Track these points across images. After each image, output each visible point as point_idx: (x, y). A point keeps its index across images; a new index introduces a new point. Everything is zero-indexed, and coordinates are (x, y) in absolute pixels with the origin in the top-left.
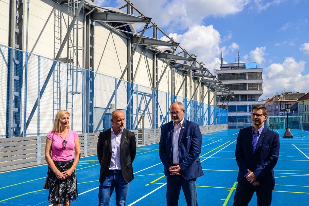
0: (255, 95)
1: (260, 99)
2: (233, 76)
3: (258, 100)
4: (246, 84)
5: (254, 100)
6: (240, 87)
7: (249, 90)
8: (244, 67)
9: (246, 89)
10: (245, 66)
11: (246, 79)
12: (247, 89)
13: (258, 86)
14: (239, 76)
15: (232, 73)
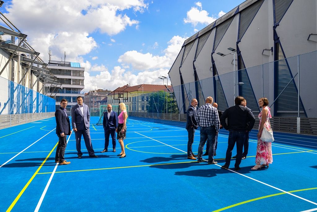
0: (77, 89)
1: (82, 92)
2: (60, 72)
3: (80, 92)
4: (71, 79)
5: (77, 93)
6: (65, 81)
7: (73, 84)
8: (69, 65)
9: (70, 84)
11: (71, 75)
12: (72, 84)
13: (81, 82)
14: (65, 72)
15: (59, 69)
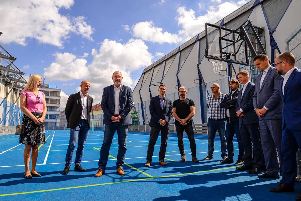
0: (54, 107)
1: (58, 110)
4: (48, 99)
5: (54, 111)
7: (50, 103)
9: (48, 103)
10: (48, 86)
11: (49, 95)
13: (57, 101)
